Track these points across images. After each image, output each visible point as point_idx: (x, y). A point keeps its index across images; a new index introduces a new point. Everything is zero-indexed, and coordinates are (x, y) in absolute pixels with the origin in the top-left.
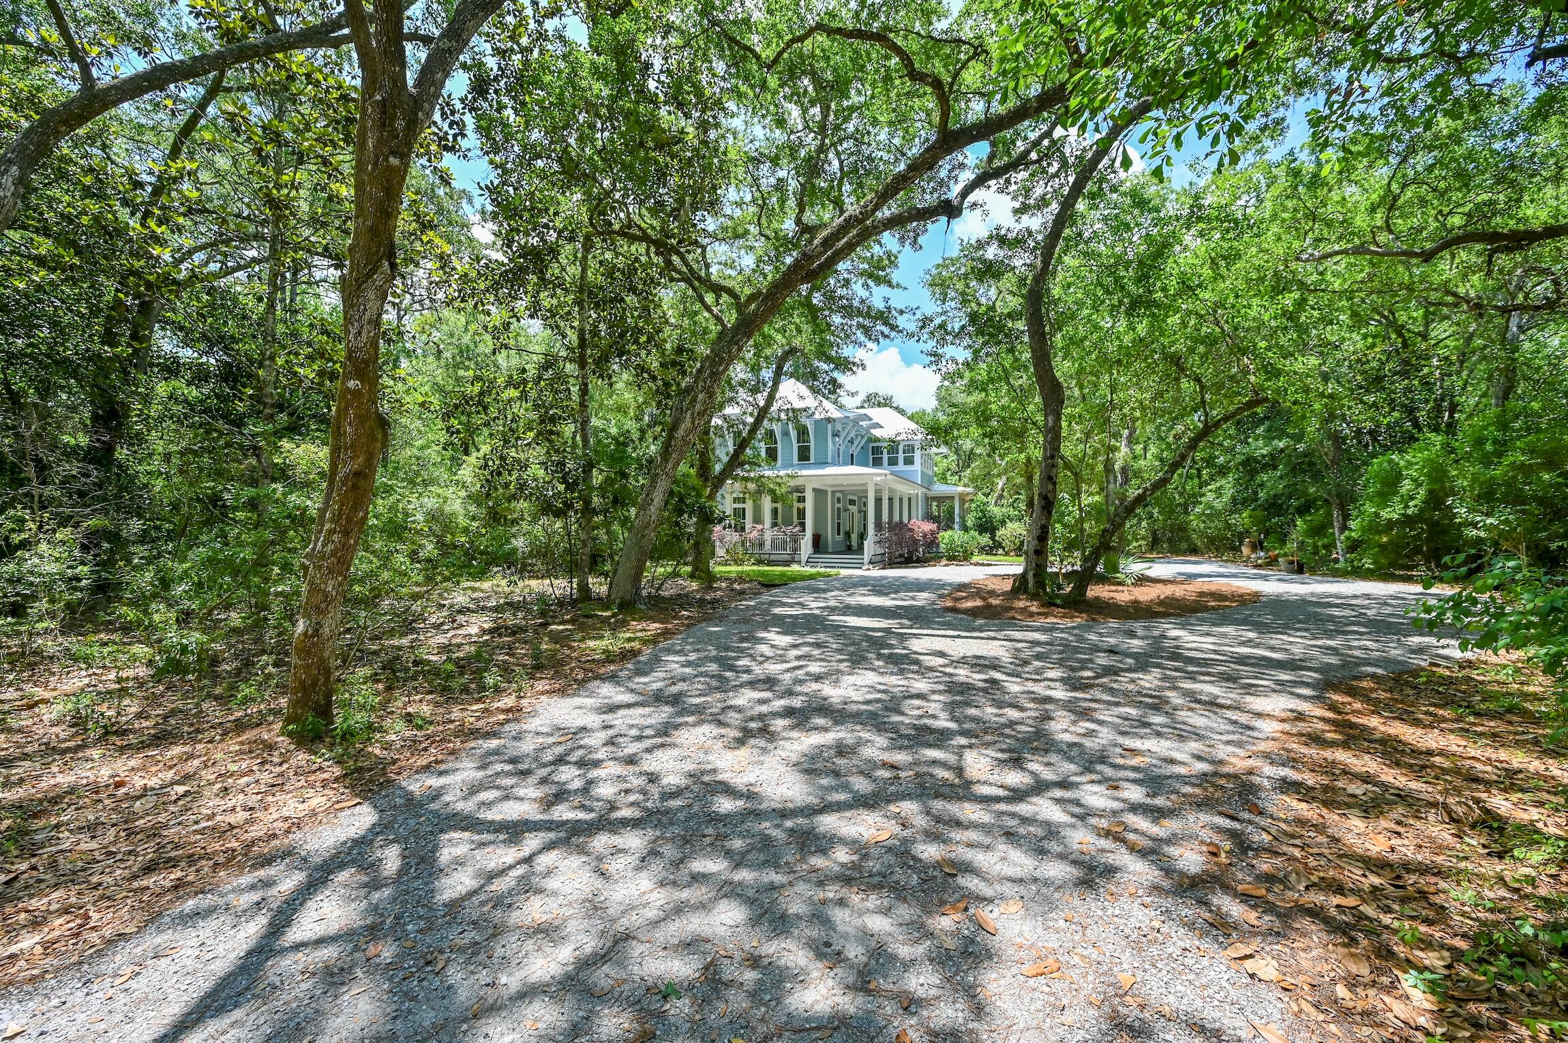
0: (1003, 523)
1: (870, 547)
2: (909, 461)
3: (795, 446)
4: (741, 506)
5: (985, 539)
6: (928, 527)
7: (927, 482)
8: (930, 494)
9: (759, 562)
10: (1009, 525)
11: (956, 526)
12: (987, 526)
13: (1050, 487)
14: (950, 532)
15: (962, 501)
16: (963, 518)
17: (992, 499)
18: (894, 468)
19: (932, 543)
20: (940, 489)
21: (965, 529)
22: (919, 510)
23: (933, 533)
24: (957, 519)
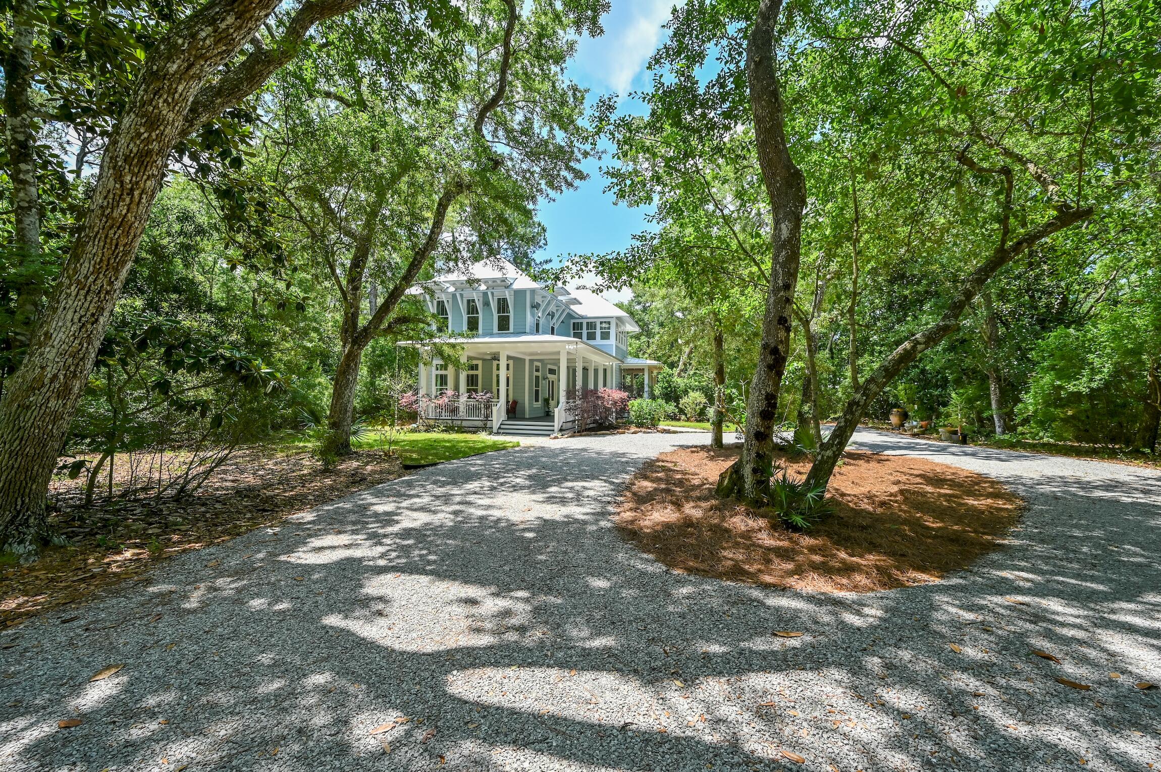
0: (686, 392)
1: (560, 414)
2: (605, 336)
3: (496, 316)
4: (443, 372)
5: (671, 408)
6: (618, 395)
7: (622, 355)
8: (624, 366)
9: (449, 429)
10: (691, 394)
11: (646, 395)
12: (671, 395)
13: (782, 334)
14: (639, 400)
15: (651, 372)
16: (651, 388)
17: (676, 371)
18: (591, 342)
19: (623, 410)
20: (632, 362)
21: (653, 397)
22: (613, 379)
23: (623, 401)
24: (646, 389)
